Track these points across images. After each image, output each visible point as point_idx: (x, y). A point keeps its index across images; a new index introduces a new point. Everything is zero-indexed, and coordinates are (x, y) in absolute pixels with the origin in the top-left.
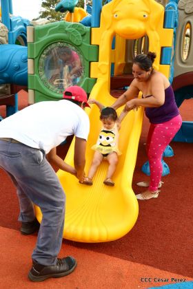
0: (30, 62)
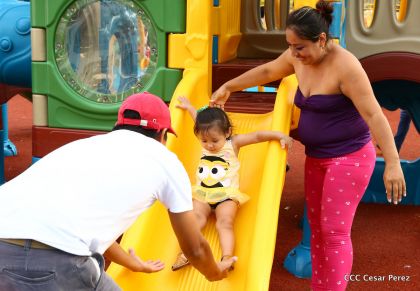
0: (36, 35)
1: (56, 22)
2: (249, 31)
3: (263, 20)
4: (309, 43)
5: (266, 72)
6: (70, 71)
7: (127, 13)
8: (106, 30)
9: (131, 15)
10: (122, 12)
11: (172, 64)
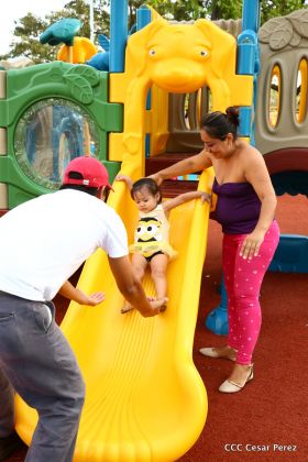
1: (16, 123)
2: (176, 130)
3: (187, 121)
4: (218, 141)
5: (191, 164)
6: (27, 163)
7: (74, 115)
8: (57, 130)
9: (78, 117)
10: (70, 114)
11: (112, 158)
